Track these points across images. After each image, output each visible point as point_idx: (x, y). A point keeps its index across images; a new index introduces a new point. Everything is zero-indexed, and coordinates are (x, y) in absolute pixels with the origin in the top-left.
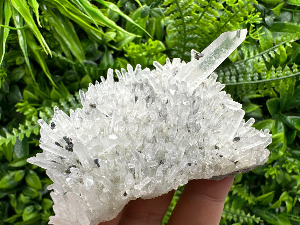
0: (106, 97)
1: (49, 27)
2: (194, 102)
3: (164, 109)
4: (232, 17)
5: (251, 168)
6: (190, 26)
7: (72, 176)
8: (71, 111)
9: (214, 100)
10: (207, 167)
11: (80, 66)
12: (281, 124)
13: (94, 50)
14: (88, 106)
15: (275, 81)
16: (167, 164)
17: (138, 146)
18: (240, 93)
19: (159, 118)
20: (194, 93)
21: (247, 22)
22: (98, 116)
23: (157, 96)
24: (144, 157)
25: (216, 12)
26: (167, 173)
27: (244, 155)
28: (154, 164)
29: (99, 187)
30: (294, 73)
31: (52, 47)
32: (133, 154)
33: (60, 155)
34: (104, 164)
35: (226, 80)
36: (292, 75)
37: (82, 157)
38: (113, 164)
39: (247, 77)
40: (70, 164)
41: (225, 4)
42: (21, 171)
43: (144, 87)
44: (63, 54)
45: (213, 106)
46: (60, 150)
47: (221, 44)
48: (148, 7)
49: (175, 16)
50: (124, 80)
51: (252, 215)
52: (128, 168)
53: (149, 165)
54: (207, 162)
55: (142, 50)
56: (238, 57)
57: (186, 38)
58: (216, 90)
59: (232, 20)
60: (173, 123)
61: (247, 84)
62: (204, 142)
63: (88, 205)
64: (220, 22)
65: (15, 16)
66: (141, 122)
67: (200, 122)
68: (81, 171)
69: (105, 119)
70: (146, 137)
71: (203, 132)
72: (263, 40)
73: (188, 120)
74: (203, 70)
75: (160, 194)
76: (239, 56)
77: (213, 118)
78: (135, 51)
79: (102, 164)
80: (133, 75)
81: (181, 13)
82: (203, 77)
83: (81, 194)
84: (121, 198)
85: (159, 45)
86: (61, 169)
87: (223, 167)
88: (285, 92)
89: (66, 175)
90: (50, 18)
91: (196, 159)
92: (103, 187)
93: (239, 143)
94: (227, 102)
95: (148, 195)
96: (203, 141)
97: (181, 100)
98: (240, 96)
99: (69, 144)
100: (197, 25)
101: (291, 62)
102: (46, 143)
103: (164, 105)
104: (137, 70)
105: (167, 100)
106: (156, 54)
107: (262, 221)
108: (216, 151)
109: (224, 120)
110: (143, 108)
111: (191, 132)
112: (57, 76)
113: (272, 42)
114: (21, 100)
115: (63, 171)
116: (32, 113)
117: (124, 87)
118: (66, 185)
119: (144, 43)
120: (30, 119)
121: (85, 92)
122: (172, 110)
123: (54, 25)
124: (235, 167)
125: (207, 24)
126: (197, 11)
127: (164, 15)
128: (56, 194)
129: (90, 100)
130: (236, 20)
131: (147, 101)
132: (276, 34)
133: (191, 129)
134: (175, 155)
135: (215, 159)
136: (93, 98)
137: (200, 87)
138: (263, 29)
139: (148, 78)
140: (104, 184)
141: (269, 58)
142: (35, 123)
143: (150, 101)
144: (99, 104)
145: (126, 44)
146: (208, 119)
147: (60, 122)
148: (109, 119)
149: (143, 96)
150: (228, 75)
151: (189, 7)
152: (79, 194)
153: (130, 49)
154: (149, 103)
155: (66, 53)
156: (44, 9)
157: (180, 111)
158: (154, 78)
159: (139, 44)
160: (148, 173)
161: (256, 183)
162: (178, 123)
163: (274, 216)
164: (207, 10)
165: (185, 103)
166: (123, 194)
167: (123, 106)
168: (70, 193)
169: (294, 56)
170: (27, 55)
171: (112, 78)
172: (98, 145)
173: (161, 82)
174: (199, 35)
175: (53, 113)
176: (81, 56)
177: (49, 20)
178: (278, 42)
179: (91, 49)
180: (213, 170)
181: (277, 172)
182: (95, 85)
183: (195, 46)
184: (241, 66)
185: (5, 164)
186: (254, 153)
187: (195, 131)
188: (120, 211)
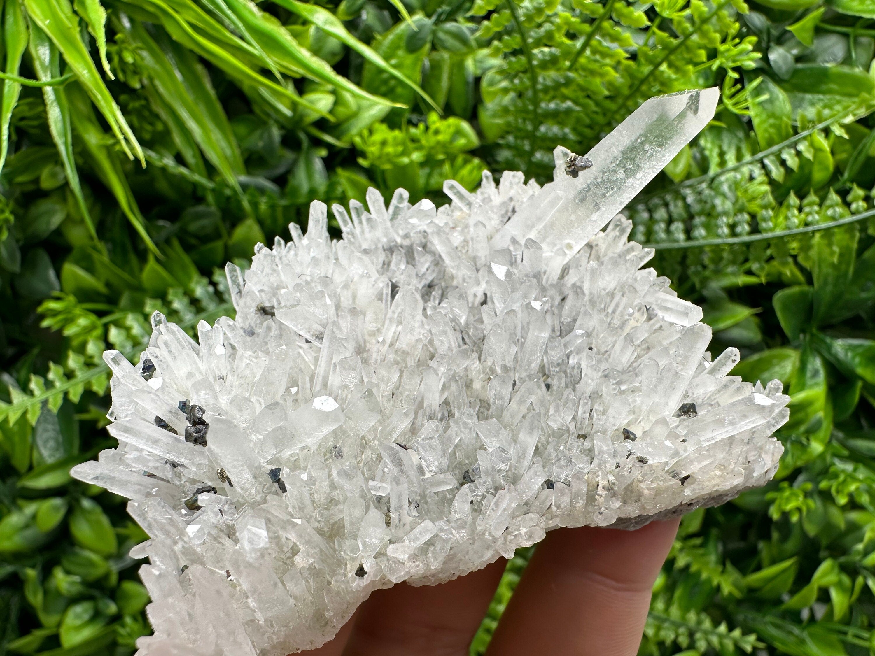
0: (304, 284)
1: (137, 78)
2: (563, 299)
3: (475, 321)
4: (673, 50)
5: (727, 495)
6: (549, 76)
7: (205, 518)
8: (203, 326)
9: (623, 295)
10: (600, 491)
11: (228, 192)
12: (816, 363)
13: (269, 147)
14: (252, 310)
15: (799, 237)
16: (485, 482)
17: (399, 431)
18: (697, 273)
19: (459, 346)
20: (562, 276)
21: (715, 65)
22: (282, 342)
23: (455, 283)
24: (415, 463)
25: (627, 35)
26: (483, 508)
27: (710, 456)
28: (447, 484)
29: (283, 551)
30: (853, 214)
31: (147, 136)
32: (383, 453)
33: (168, 455)
34: (298, 485)
35: (656, 233)
36: (849, 219)
37: (235, 463)
38: (326, 484)
39: (718, 226)
40: (199, 484)
41: (651, 13)
42: (57, 502)
43: (416, 255)
44: (180, 159)
45: (618, 313)
46: (170, 440)
47: (642, 132)
48: (429, 22)
49: (507, 46)
50: (359, 236)
51: (731, 628)
52: (369, 496)
53: (431, 485)
54: (600, 478)
55: (411, 145)
56: (690, 166)
57: (539, 111)
58: (628, 265)
59: (672, 57)
60: (501, 363)
61: (718, 246)
62: (592, 419)
63: (252, 604)
64: (639, 65)
65: (36, 46)
66: (408, 359)
67: (580, 359)
68: (232, 504)
69: (301, 351)
70: (421, 403)
71: (589, 390)
72: (764, 116)
73: (546, 352)
74: (591, 207)
75: (463, 571)
76: (693, 164)
77: (618, 347)
78: (390, 149)
79: (292, 484)
80: (384, 220)
81: (524, 39)
82: (590, 228)
83: (231, 572)
84: (348, 582)
85: (458, 133)
86: (173, 496)
87: (646, 492)
88: (827, 270)
89: (186, 515)
90: (140, 52)
91: (569, 468)
92: (295, 551)
93: (693, 421)
94: (659, 301)
95: (428, 573)
96: (590, 417)
97: (526, 296)
98: (696, 281)
99: (194, 424)
100: (571, 74)
101: (844, 183)
102: (127, 421)
103: (476, 308)
104: (397, 207)
105: (485, 295)
106: (452, 158)
107: (761, 645)
108: (626, 444)
109: (650, 354)
110: (413, 317)
111: (555, 388)
112: (161, 223)
113: (790, 123)
114: (56, 293)
115: (178, 503)
116: (88, 330)
117: (359, 254)
118: (187, 546)
119: (416, 125)
120: (81, 349)
121: (243, 269)
122: (498, 325)
123: (153, 74)
124: (683, 491)
125: (600, 71)
126: (571, 31)
127: (473, 44)
128: (157, 573)
129: (258, 294)
130: (684, 59)
131: (426, 297)
132: (802, 100)
133: (553, 379)
134: (508, 456)
135: (623, 468)
136: (266, 288)
137: (581, 256)
138: (763, 86)
139: (429, 231)
140: (298, 543)
141: (782, 170)
142: (96, 360)
143: (434, 297)
144: (285, 306)
145: (364, 128)
146: (603, 350)
147: (169, 359)
148: (314, 348)
149: (414, 281)
150: (663, 221)
151: (548, 19)
152: (223, 572)
153: (374, 144)
154: (430, 304)
155: (189, 155)
156: (124, 27)
157: (523, 328)
158: (447, 230)
159: (400, 128)
160: (428, 511)
161: (744, 537)
162: (517, 362)
163: (796, 630)
164: (598, 29)
165: (537, 305)
166: (354, 572)
167: (354, 312)
168: (200, 567)
169: (854, 163)
170: (72, 161)
171: (322, 227)
172: (280, 428)
173: (466, 241)
174: (576, 102)
175: (149, 333)
176: (230, 164)
177: (138, 58)
178: (808, 124)
179: (261, 144)
180: (618, 500)
181: (804, 502)
182: (271, 249)
183: (565, 134)
184: (700, 193)
185: (10, 481)
186: (737, 450)
187: (567, 387)
188: (346, 621)
